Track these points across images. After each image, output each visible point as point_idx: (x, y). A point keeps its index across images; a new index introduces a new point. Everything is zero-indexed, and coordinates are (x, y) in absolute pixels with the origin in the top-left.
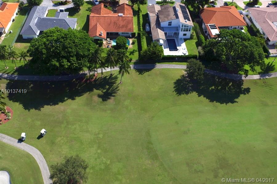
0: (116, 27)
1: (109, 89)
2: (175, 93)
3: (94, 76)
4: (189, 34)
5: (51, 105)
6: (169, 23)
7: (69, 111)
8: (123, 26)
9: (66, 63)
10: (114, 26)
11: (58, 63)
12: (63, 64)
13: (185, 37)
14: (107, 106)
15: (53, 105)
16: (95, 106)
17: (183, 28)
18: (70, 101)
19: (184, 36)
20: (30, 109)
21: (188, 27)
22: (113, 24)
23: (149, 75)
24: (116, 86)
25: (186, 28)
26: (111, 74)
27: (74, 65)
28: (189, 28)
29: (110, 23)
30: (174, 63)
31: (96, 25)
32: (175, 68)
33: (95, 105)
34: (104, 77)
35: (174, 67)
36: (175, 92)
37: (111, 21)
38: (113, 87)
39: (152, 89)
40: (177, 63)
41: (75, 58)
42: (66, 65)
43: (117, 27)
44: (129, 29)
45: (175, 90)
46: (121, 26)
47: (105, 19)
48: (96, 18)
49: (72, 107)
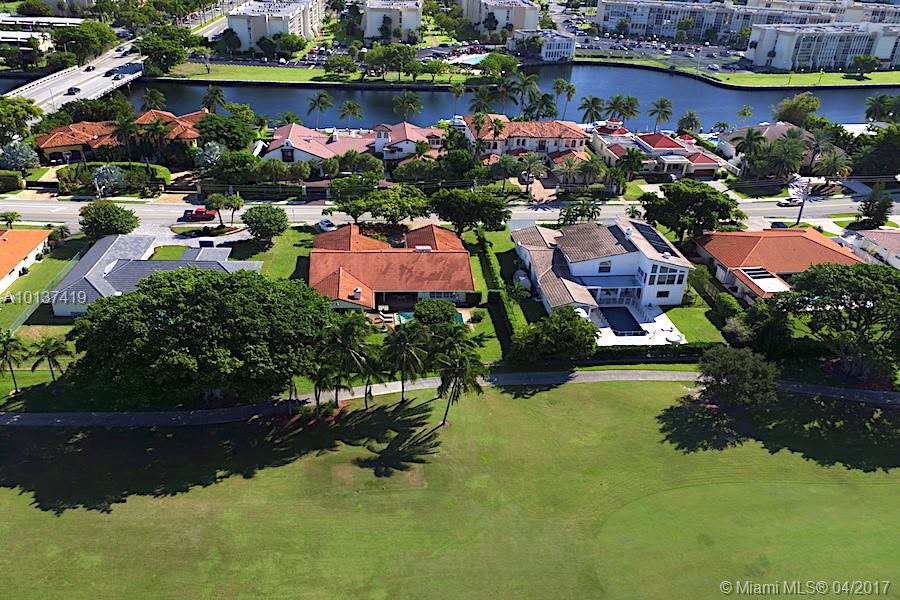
0: (407, 279)
1: (399, 440)
2: (669, 447)
3: (337, 407)
4: (676, 292)
5: (157, 495)
6: (601, 263)
7: (231, 515)
8: (434, 277)
9: (228, 360)
10: (401, 275)
11: (194, 361)
12: (215, 362)
13: (663, 301)
14: (395, 495)
15: (166, 494)
16: (345, 496)
17: (658, 274)
18: (237, 480)
19: (659, 299)
20: (64, 508)
21: (676, 271)
22: (398, 271)
23: (552, 403)
24: (425, 433)
25: (668, 274)
26: (403, 401)
27: (260, 368)
28: (678, 274)
29: (387, 268)
30: (642, 366)
31: (337, 274)
32: (649, 378)
33: (345, 492)
34: (375, 408)
35: (644, 376)
36: (671, 442)
37: (390, 264)
38: (414, 434)
39: (575, 440)
40: (655, 365)
41: (263, 347)
42: (228, 366)
43: (412, 279)
44: (458, 282)
45: (667, 437)
46: (427, 275)
47: (366, 259)
48: (335, 258)
49: (245, 502)
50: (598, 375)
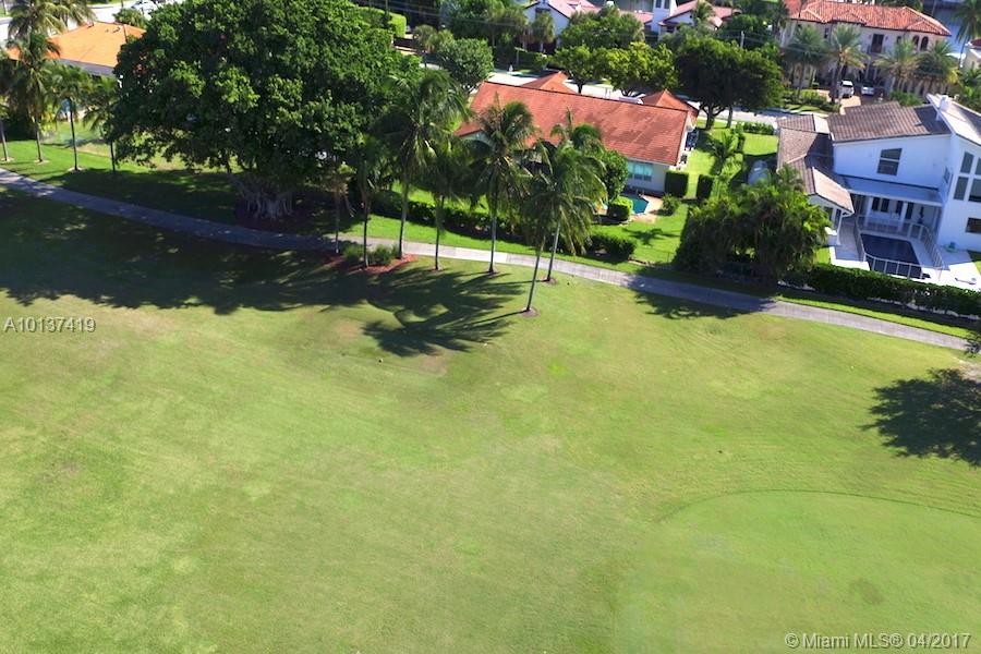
1: (445, 318)
3: (398, 257)
13: (977, 243)
17: (971, 177)
19: (971, 235)
23: (715, 331)
24: (490, 317)
26: (491, 272)
30: (894, 317)
36: (882, 432)
37: (576, 110)
39: (718, 384)
40: (917, 321)
44: (657, 149)
47: (547, 100)
50: (809, 312)
